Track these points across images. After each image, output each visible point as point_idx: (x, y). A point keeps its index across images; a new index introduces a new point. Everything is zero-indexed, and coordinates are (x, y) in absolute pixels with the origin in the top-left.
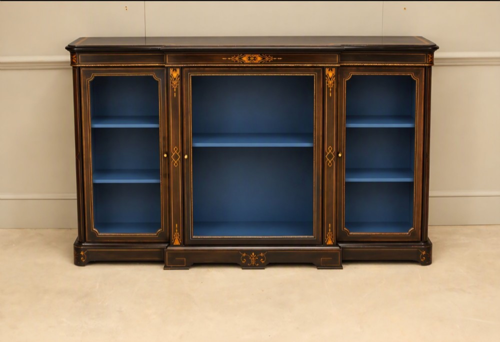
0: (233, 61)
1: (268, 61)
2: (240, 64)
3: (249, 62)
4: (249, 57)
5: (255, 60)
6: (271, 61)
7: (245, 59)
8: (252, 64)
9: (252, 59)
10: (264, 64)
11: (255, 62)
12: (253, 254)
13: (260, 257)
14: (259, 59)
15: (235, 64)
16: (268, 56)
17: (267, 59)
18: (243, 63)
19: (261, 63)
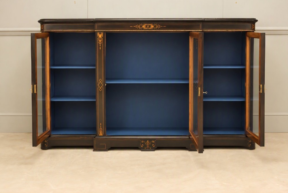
0: (137, 28)
1: (157, 28)
2: (141, 29)
3: (146, 28)
4: (146, 26)
5: (149, 27)
6: (159, 28)
7: (144, 26)
8: (148, 29)
9: (148, 26)
10: (155, 29)
11: (150, 28)
12: (148, 141)
13: (152, 143)
14: (152, 26)
15: (137, 30)
16: (157, 25)
17: (157, 27)
18: (143, 29)
19: (153, 29)
